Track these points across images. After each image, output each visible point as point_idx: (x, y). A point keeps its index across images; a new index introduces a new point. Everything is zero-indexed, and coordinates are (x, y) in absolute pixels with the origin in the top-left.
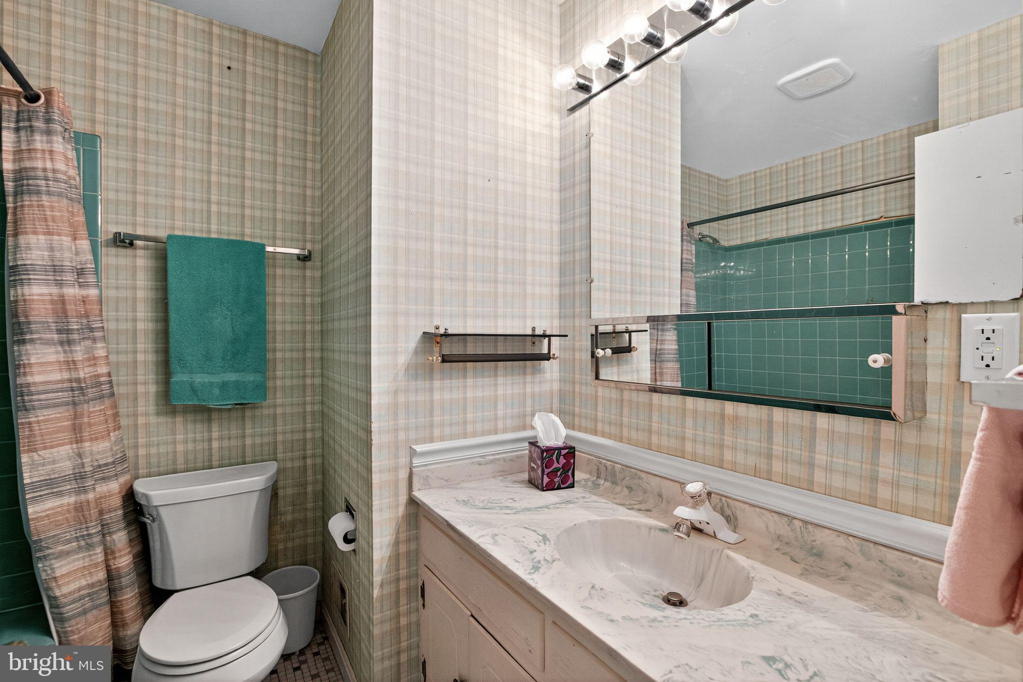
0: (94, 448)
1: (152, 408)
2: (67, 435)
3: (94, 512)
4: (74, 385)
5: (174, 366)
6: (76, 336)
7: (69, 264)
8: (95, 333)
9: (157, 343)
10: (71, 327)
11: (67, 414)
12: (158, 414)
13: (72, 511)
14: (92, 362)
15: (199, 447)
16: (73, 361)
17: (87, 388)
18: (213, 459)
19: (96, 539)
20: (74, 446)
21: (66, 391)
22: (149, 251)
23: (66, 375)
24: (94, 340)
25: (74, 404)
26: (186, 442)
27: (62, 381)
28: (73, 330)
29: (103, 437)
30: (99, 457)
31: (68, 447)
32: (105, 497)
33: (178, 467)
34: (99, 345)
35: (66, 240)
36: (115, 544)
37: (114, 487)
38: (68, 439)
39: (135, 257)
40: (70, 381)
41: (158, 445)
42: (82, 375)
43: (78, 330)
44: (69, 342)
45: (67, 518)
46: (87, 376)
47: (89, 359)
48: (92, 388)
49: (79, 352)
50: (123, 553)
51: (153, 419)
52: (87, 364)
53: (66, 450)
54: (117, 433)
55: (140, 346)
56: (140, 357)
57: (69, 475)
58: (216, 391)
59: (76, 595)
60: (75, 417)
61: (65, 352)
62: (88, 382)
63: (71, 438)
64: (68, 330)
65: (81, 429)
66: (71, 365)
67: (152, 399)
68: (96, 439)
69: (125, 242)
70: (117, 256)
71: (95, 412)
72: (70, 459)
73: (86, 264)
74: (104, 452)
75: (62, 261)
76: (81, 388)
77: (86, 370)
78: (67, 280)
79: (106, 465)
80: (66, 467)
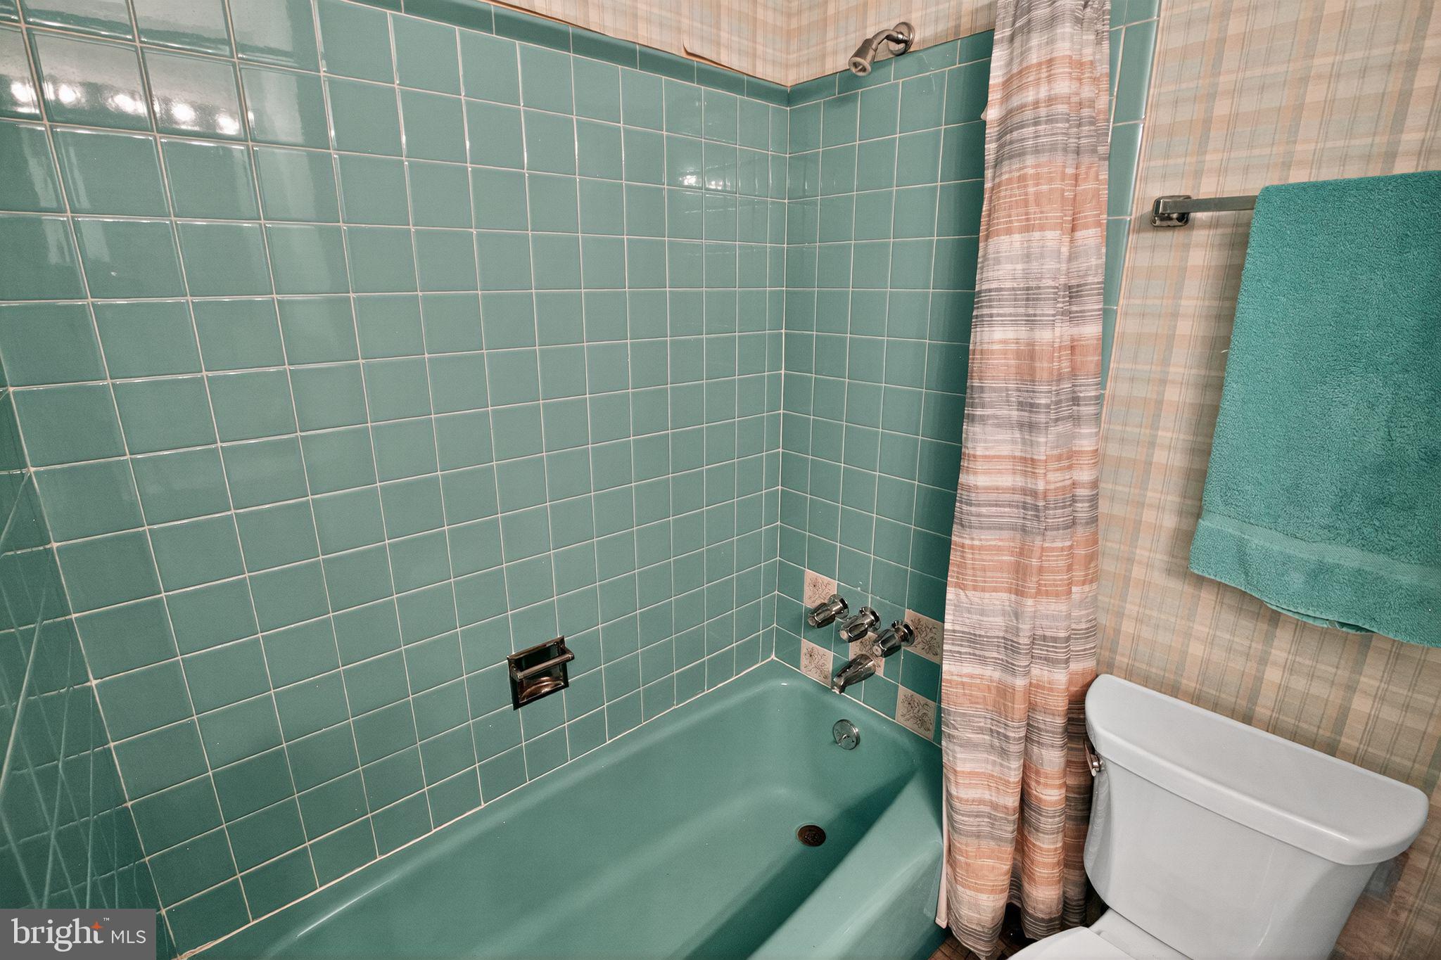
0: (1040, 608)
1: (1160, 558)
2: (1005, 578)
3: (1020, 707)
4: (1029, 500)
5: (1213, 496)
6: (1042, 418)
7: (1051, 283)
8: (1082, 408)
9: (1195, 434)
10: (1038, 401)
11: (1012, 544)
12: (1169, 572)
13: (994, 691)
14: (1065, 463)
15: (1238, 664)
16: (1032, 460)
17: (1046, 508)
18: (1261, 700)
19: (1015, 748)
20: (1013, 597)
21: (1017, 507)
22: (1220, 231)
23: (1019, 481)
24: (1076, 420)
25: (1024, 529)
26: (1211, 642)
27: (1013, 490)
28: (1038, 406)
29: (1057, 595)
30: (1045, 623)
31: (1005, 596)
32: (1043, 688)
33: (1184, 681)
34: (1085, 430)
35: (1052, 237)
36: (1042, 764)
37: (1060, 679)
38: (1007, 582)
39: (1186, 247)
40: (1025, 491)
41: (1157, 627)
42: (1041, 486)
43: (1048, 406)
44: (1031, 427)
45: (985, 696)
46: (1052, 487)
47: (1059, 458)
48: (1056, 508)
49: (1044, 446)
50: (1050, 782)
51: (1159, 578)
52: (1055, 465)
53: (1001, 599)
54: (1087, 588)
55: (1165, 435)
56: (1160, 456)
57: (998, 637)
58: (1297, 580)
59: (974, 808)
60: (1021, 554)
61: (1024, 442)
62: (1051, 498)
63: (1011, 584)
64: (1032, 405)
65: (1025, 574)
66: (1028, 464)
67: (1164, 540)
68: (1047, 594)
69: (1171, 219)
70: (1153, 248)
71: (1053, 549)
72: (1004, 615)
73: (1086, 275)
74: (1054, 618)
75: (1040, 279)
76: (1036, 508)
77: (1052, 476)
78: (1043, 315)
79: (1055, 639)
80: (996, 624)
